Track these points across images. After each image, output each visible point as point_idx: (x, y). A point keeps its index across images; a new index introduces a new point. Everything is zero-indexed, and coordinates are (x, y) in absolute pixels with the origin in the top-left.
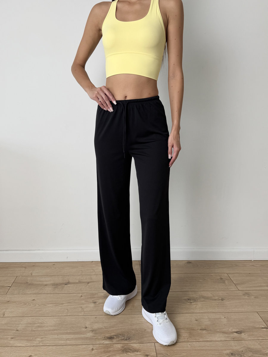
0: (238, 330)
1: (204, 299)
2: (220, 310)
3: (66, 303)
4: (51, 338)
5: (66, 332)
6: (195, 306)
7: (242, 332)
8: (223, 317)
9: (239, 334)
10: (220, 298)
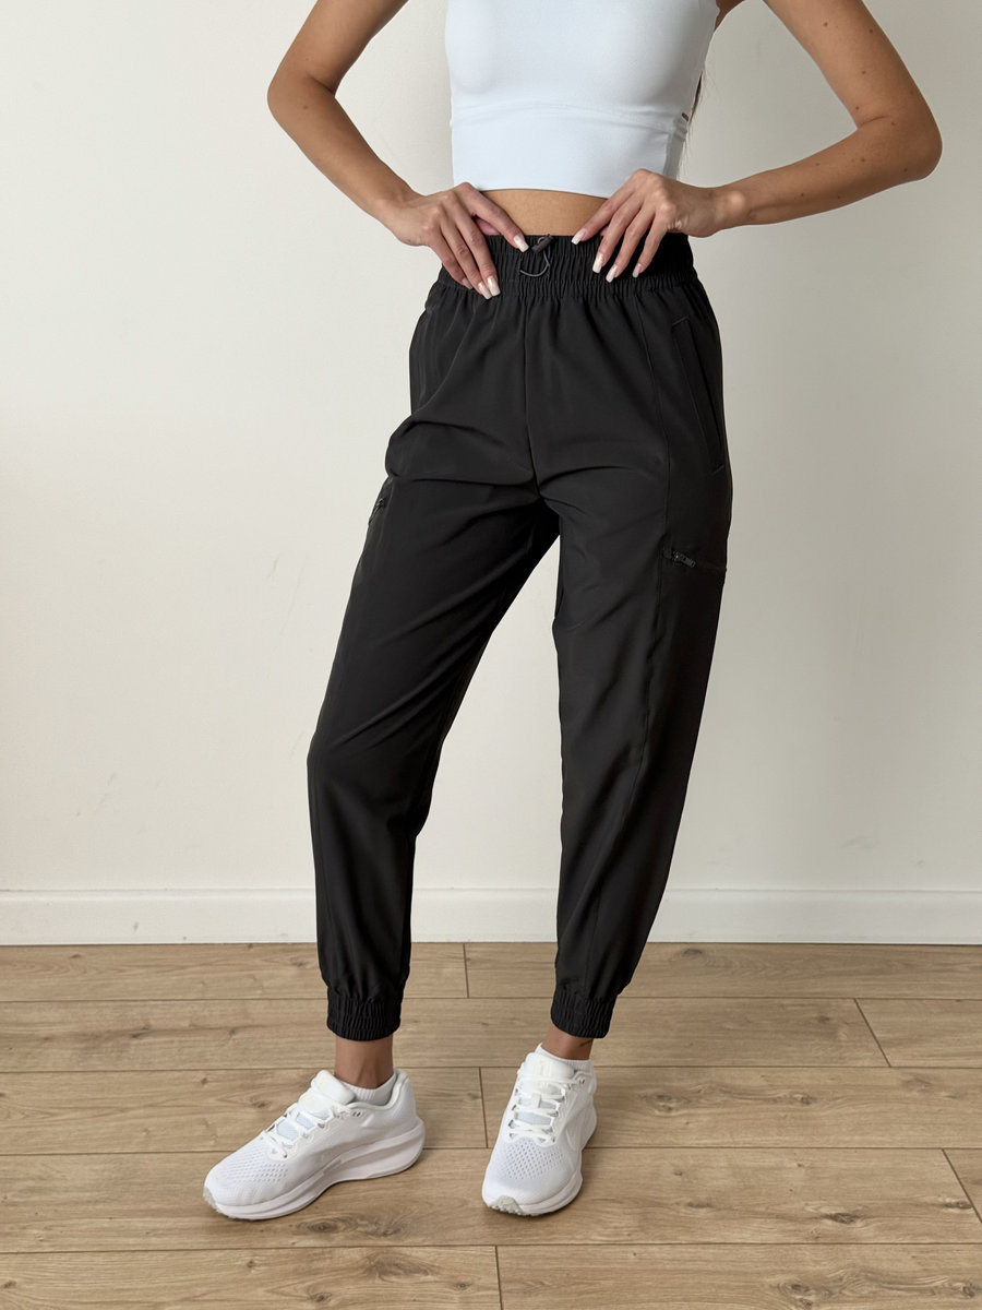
0: (841, 1210)
1: (725, 1098)
2: (787, 1138)
3: (139, 1108)
4: (84, 1227)
5: (143, 1207)
6: (685, 1121)
7: (858, 1217)
8: (795, 1165)
9: (843, 1221)
10: (801, 1096)
